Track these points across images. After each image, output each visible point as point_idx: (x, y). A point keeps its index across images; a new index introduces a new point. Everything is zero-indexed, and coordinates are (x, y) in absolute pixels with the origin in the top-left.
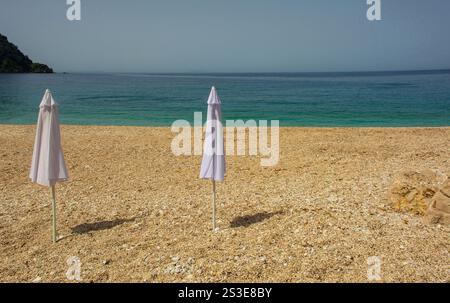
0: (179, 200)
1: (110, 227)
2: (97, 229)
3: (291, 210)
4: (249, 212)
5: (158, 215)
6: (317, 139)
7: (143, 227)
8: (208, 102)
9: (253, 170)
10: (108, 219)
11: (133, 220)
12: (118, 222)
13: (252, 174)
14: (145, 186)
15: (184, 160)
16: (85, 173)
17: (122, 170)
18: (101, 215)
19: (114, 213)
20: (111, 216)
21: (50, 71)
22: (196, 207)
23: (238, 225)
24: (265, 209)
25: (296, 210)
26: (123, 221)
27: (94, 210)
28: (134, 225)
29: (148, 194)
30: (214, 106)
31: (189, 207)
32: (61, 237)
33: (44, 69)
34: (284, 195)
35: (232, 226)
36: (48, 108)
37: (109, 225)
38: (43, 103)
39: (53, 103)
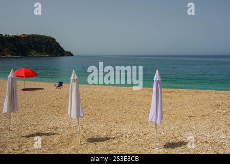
0: (136, 130)
1: (104, 141)
2: (97, 141)
3: (198, 142)
4: (174, 140)
5: (126, 137)
6: (215, 99)
7: (119, 143)
8: (154, 79)
9: (176, 115)
10: (102, 136)
11: (114, 138)
12: (107, 139)
13: (176, 118)
14: (119, 120)
15: (138, 107)
16: (90, 111)
17: (107, 110)
18: (99, 134)
19: (105, 134)
20: (103, 135)
21: (72, 55)
22: (145, 134)
23: (168, 148)
24: (183, 140)
25: (201, 142)
26: (110, 138)
27: (95, 131)
28: (115, 141)
29: (120, 125)
30: (158, 82)
31: (142, 134)
32: (83, 143)
33: (70, 54)
34: (194, 132)
35: (164, 147)
36: (74, 80)
37: (103, 140)
38: (72, 78)
39: (76, 78)
